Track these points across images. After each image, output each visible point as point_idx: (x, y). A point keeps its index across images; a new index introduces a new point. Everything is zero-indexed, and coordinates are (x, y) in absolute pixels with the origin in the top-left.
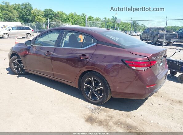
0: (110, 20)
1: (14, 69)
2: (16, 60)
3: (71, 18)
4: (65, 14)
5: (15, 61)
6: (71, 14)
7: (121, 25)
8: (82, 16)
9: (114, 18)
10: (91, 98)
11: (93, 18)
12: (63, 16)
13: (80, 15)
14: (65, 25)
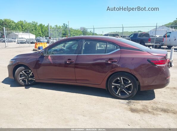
0: (61, 27)
1: (21, 81)
2: (23, 71)
3: (20, 26)
4: (13, 22)
5: (22, 73)
6: (20, 21)
7: (72, 32)
8: (33, 24)
9: (64, 25)
10: (120, 95)
11: (44, 25)
12: (12, 24)
13: (30, 23)
14: (15, 33)
